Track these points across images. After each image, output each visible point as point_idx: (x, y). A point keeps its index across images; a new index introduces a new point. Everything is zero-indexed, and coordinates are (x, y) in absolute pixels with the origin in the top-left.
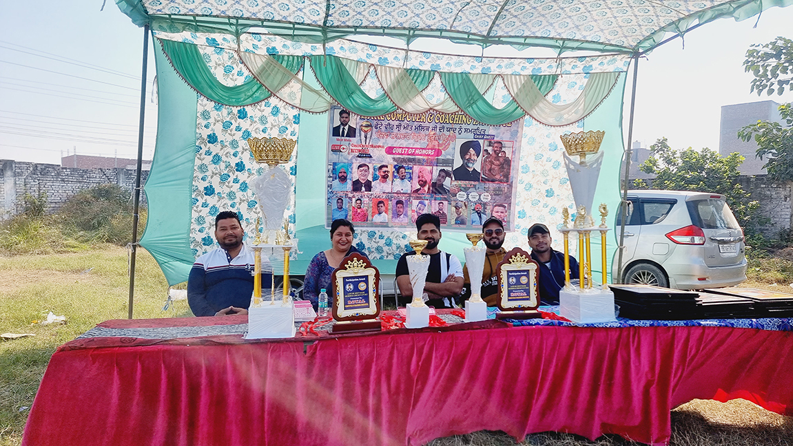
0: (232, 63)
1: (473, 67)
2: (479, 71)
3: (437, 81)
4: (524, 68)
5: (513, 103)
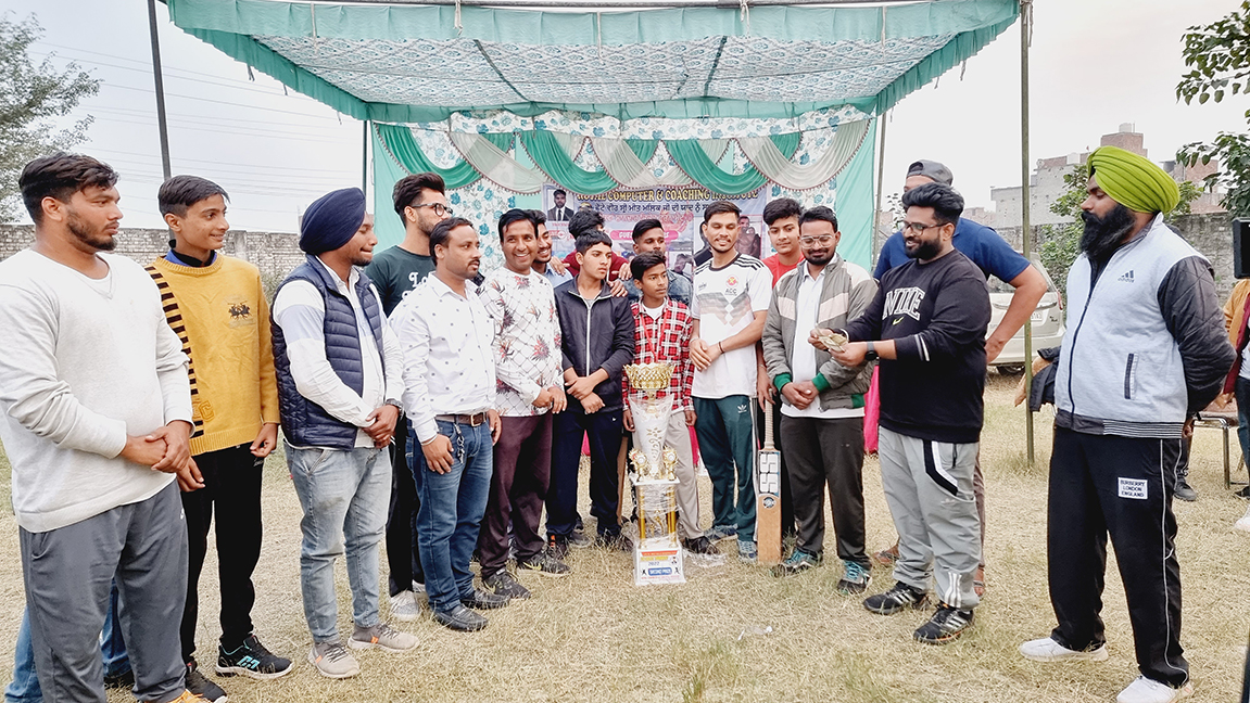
0: (444, 146)
1: (700, 131)
2: (707, 135)
3: (662, 151)
4: (759, 128)
5: (753, 169)
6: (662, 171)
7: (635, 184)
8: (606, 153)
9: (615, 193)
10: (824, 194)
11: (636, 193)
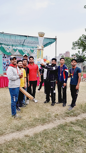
1: (22, 49)
2: (23, 49)
3: (17, 51)
4: (29, 49)
6: (17, 53)
7: (14, 54)
8: (10, 50)
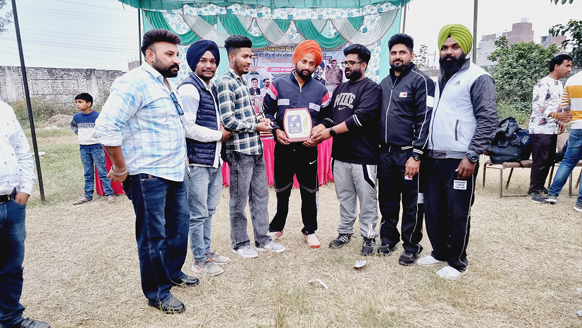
0: (180, 22)
1: (312, 15)
2: (316, 17)
3: (292, 26)
4: (342, 14)
5: (339, 35)
6: (292, 36)
7: (279, 43)
8: (264, 26)
9: (268, 48)
10: (374, 48)
11: (280, 47)
